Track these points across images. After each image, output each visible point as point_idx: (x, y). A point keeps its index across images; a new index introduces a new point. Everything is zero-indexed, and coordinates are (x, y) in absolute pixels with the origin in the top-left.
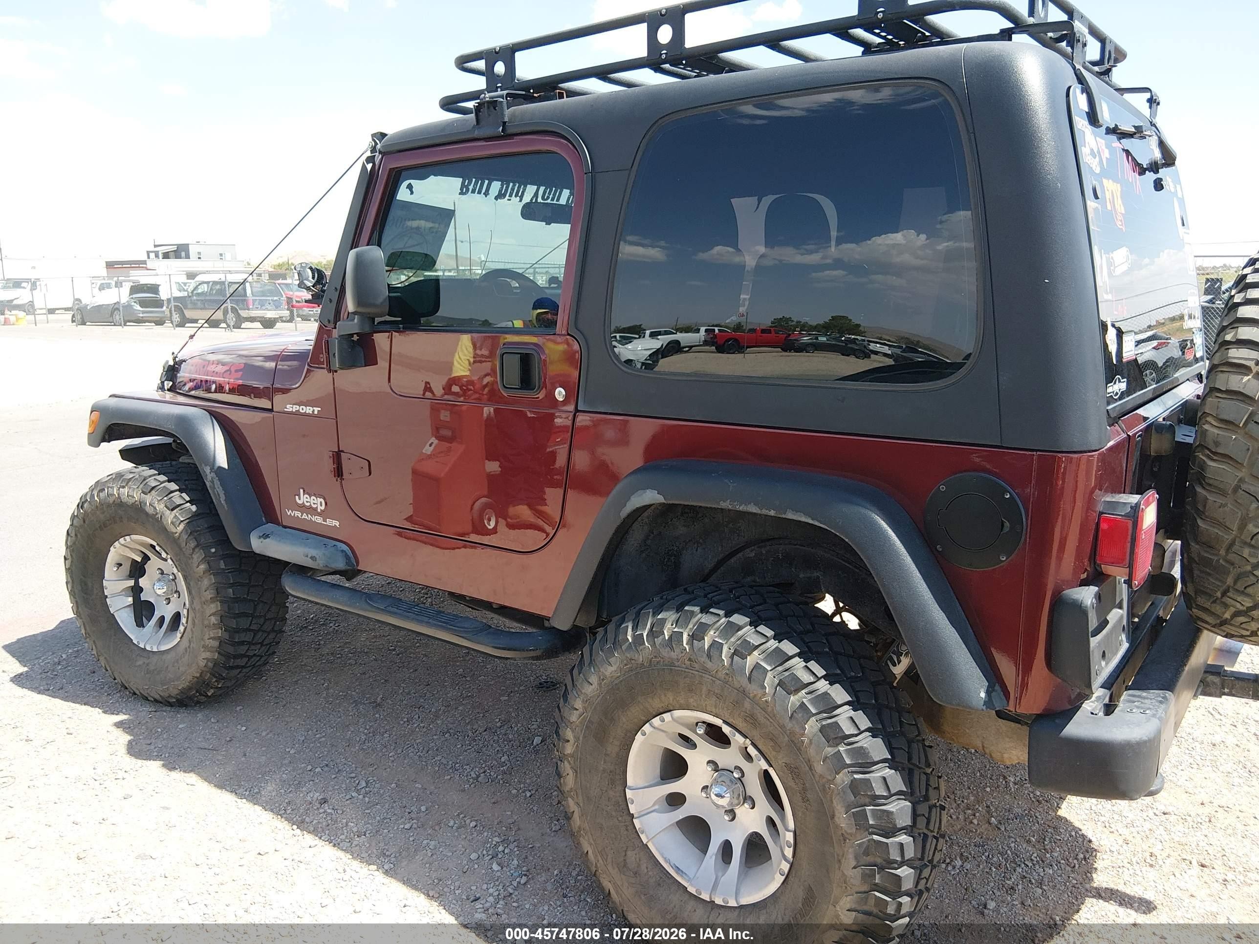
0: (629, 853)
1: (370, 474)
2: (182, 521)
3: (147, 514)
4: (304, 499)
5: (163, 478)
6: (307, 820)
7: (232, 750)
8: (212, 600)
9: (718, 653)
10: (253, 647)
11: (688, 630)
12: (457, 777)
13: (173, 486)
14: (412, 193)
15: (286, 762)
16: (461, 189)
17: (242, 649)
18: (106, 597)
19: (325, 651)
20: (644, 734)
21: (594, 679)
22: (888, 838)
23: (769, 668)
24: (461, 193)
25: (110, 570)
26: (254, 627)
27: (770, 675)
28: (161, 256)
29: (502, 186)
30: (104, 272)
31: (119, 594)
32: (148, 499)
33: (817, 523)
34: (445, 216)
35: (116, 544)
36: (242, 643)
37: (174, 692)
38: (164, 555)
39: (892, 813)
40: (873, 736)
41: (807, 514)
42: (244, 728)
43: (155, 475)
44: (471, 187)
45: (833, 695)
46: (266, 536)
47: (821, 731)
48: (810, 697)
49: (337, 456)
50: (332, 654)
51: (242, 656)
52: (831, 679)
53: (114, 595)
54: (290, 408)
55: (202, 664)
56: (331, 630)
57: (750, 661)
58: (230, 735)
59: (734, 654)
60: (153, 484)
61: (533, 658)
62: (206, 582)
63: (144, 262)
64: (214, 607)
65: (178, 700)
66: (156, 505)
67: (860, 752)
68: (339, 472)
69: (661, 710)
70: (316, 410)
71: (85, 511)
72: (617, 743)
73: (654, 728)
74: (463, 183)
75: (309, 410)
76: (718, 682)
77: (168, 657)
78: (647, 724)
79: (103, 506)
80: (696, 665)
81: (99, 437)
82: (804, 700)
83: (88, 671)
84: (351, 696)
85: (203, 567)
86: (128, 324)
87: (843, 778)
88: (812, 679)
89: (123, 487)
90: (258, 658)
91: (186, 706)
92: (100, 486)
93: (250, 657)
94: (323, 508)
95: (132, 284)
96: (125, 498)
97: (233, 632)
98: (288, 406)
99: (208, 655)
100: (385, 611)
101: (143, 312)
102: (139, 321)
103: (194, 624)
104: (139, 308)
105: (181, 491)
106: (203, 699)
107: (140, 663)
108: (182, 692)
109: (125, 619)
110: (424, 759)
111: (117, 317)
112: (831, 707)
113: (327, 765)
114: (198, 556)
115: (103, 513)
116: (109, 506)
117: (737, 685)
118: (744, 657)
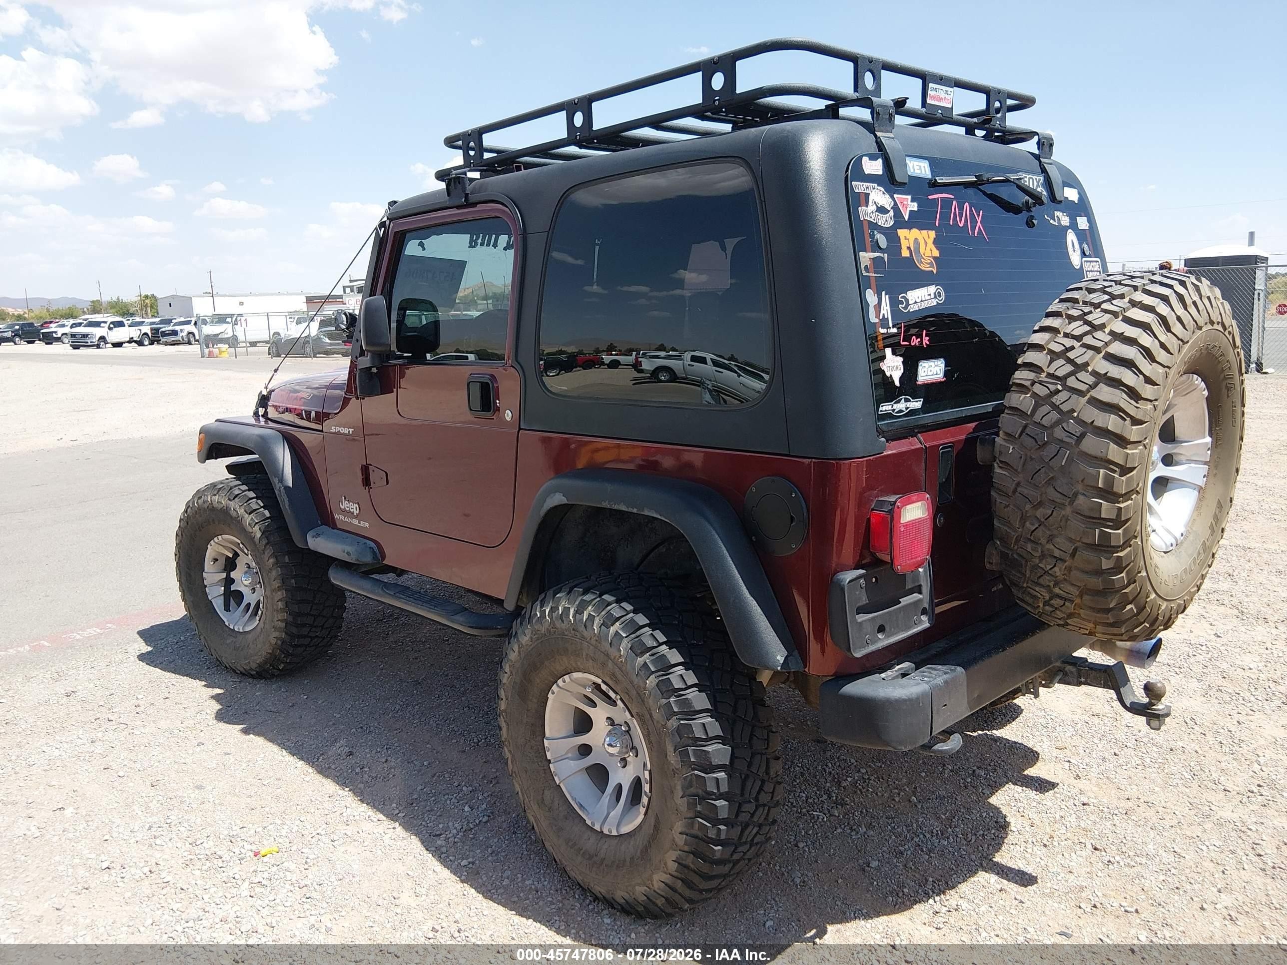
0: (545, 791)
1: (387, 483)
2: (257, 523)
3: (231, 517)
4: (345, 505)
5: (244, 487)
6: (333, 767)
7: (291, 714)
8: (279, 588)
9: (591, 623)
10: (314, 629)
11: (575, 606)
12: (462, 741)
13: (252, 494)
14: (424, 249)
15: (331, 723)
16: (470, 243)
17: (305, 631)
18: (206, 586)
19: (391, 639)
20: (553, 693)
21: (516, 648)
22: (707, 774)
23: (624, 635)
24: (471, 246)
25: (208, 564)
26: (315, 612)
27: (625, 641)
28: (355, 290)
29: (510, 238)
30: (304, 307)
31: (216, 584)
32: (232, 504)
33: (663, 519)
34: (460, 266)
35: (212, 542)
36: (304, 625)
37: (254, 666)
38: (246, 551)
39: (708, 752)
40: (699, 691)
41: (656, 512)
42: (305, 697)
43: (239, 485)
44: (480, 241)
45: (669, 656)
46: (318, 535)
47: (657, 685)
48: (652, 658)
49: (365, 469)
50: (395, 642)
51: (304, 637)
52: (670, 644)
53: (212, 585)
54: (334, 429)
55: (273, 641)
56: (401, 623)
57: (612, 630)
58: (294, 702)
59: (602, 624)
60: (237, 492)
61: (499, 636)
62: (274, 573)
63: (341, 297)
64: (280, 595)
65: (257, 672)
66: (238, 510)
67: (686, 702)
68: (367, 482)
69: (563, 673)
70: (351, 430)
71: (188, 515)
72: (535, 700)
73: (560, 687)
74: (471, 240)
75: (346, 431)
76: (592, 647)
77: (250, 636)
78: (555, 685)
79: (199, 511)
80: (578, 634)
81: (204, 456)
82: (647, 661)
83: (197, 650)
84: (400, 675)
85: (272, 561)
86: (318, 355)
87: (673, 723)
88: (655, 644)
89: (215, 495)
90: (320, 640)
91: (265, 678)
92: (199, 494)
93: (312, 638)
94: (358, 512)
95: (323, 318)
96: (215, 505)
97: (295, 615)
98: (333, 428)
99: (277, 634)
100: (394, 596)
101: (331, 344)
102: (328, 353)
103: (266, 609)
104: (328, 341)
105: (257, 498)
106: (276, 673)
107: (228, 642)
108: (260, 666)
109: (218, 604)
110: (440, 727)
111: (308, 350)
112: (668, 667)
113: (362, 728)
114: (269, 551)
115: (201, 516)
116: (204, 510)
117: (603, 650)
118: (608, 628)
